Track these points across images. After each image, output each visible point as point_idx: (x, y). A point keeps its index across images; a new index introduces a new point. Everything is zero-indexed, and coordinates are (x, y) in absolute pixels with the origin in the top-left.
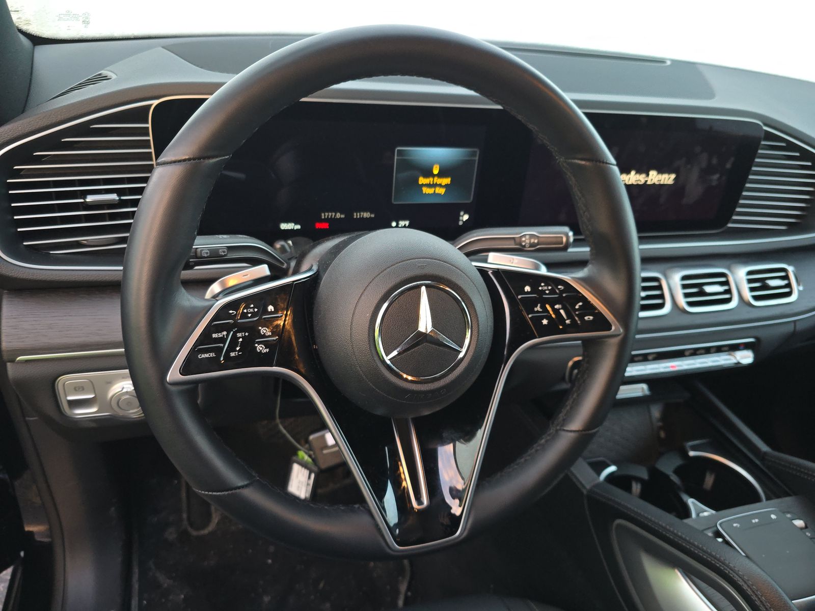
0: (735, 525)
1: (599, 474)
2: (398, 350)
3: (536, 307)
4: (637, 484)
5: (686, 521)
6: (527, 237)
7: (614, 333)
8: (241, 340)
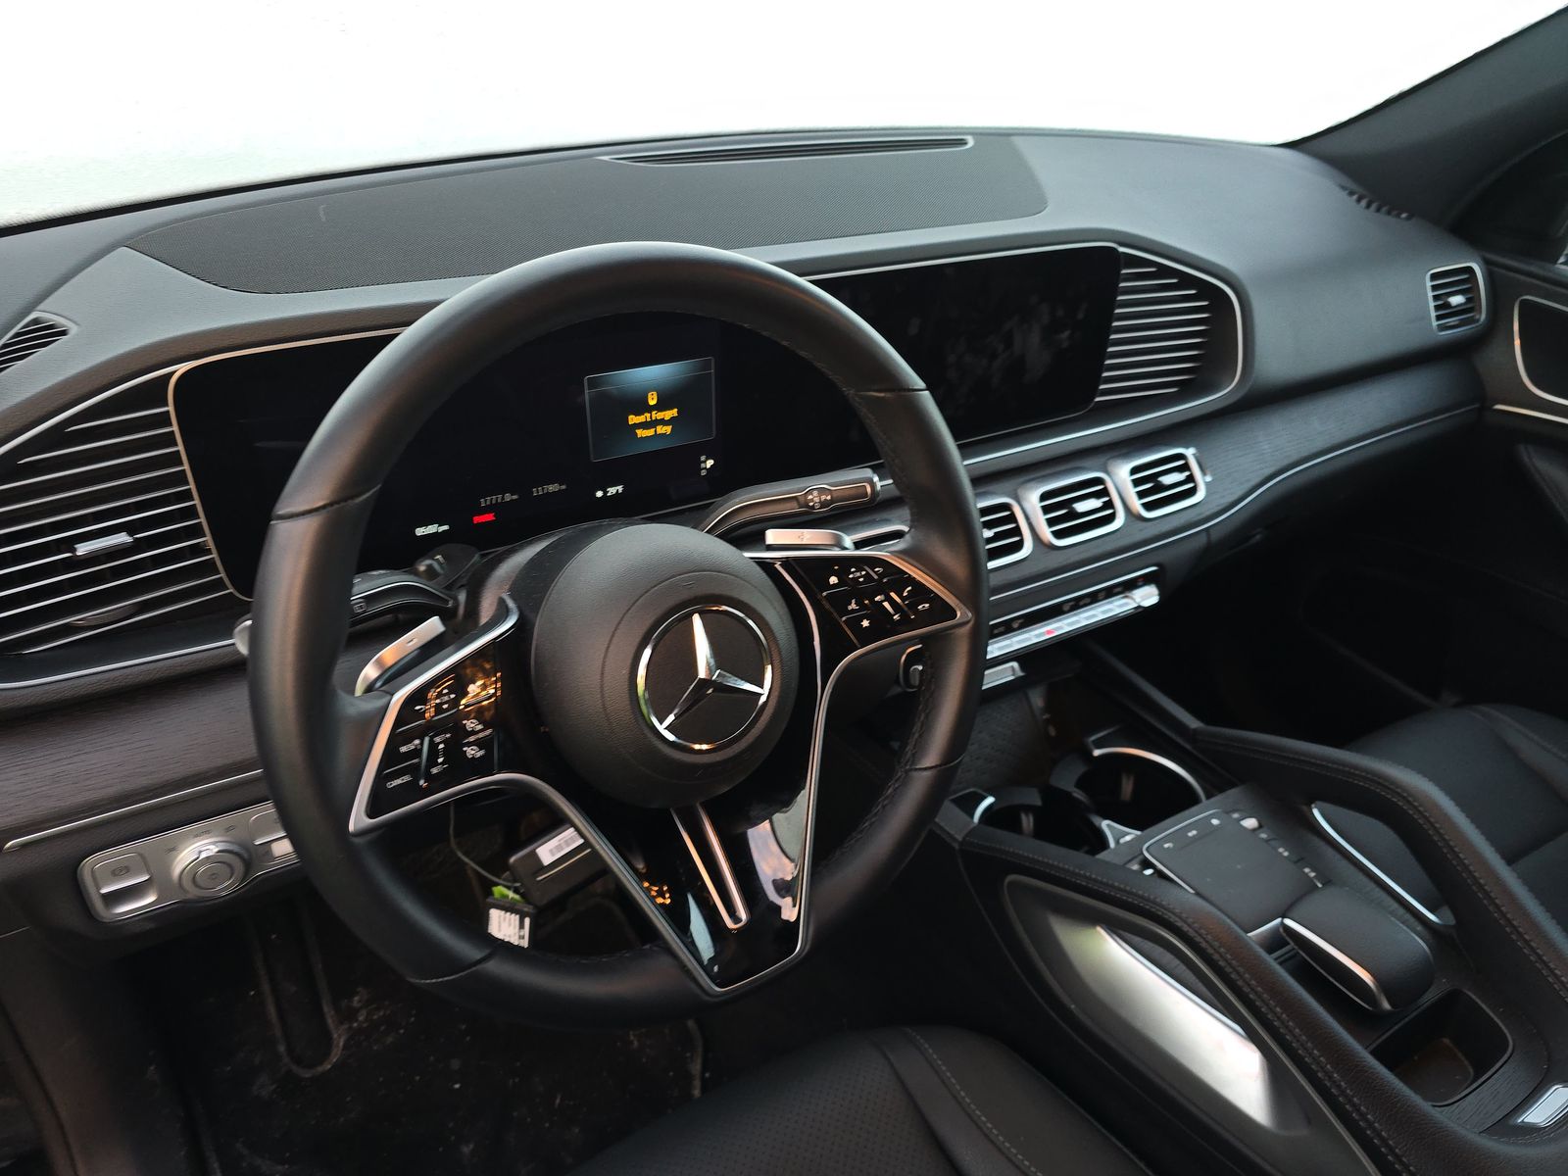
0: (1166, 846)
1: (972, 815)
2: (675, 712)
3: (850, 604)
4: (1027, 815)
5: (1102, 856)
6: (815, 493)
7: (961, 621)
8: (441, 746)
